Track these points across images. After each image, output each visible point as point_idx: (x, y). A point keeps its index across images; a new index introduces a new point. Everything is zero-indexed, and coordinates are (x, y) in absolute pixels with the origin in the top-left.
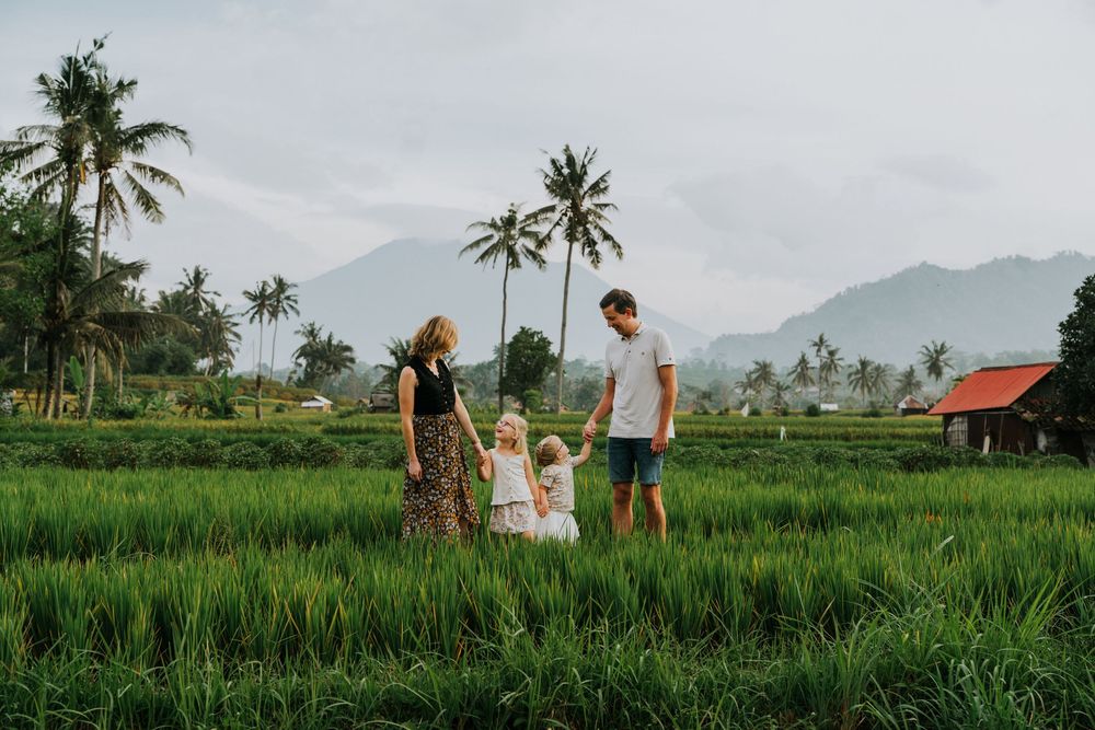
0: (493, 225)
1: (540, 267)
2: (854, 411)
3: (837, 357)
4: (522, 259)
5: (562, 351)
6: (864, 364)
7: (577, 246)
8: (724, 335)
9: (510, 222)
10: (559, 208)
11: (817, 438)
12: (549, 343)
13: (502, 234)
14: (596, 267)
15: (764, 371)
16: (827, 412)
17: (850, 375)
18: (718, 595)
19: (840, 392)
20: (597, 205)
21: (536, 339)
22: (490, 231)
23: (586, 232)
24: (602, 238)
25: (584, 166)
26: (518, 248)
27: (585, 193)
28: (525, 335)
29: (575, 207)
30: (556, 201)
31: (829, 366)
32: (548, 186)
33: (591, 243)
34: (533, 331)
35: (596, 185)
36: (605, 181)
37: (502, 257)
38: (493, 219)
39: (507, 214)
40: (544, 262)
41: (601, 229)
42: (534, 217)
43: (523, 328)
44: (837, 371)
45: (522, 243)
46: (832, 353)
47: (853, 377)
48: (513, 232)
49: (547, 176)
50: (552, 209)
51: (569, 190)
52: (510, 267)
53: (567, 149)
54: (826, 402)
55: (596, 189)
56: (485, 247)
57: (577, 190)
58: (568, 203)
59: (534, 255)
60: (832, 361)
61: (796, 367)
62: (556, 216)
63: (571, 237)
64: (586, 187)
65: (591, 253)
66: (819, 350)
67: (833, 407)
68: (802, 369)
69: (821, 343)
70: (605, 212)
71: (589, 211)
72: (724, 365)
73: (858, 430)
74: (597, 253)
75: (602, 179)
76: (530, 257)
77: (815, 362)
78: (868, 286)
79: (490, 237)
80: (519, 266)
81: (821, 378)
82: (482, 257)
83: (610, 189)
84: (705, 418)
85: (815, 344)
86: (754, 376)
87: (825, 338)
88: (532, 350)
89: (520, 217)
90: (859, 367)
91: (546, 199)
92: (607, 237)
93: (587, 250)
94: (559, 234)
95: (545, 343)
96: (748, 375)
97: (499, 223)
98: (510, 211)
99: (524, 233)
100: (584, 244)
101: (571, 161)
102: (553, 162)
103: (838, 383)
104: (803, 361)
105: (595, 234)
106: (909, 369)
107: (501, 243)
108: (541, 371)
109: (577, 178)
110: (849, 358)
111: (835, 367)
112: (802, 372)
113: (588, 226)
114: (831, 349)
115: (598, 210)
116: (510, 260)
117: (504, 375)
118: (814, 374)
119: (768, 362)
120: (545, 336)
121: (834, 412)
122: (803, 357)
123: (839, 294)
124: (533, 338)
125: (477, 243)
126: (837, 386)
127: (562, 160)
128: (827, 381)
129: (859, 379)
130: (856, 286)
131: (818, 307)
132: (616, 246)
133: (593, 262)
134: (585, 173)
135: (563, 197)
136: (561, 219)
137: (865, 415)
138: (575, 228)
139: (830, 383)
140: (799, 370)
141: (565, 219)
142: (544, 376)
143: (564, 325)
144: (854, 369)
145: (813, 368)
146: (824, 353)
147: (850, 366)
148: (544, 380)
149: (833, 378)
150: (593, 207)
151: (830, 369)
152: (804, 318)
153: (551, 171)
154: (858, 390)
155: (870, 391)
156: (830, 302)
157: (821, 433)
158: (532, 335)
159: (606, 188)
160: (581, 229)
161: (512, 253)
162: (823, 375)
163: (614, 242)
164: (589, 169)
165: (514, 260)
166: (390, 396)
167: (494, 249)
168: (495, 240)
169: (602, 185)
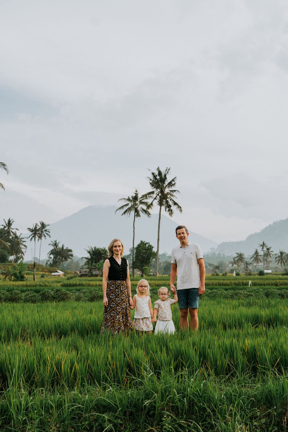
0: (129, 200)
1: (148, 216)
2: (278, 273)
3: (270, 251)
4: (141, 213)
5: (158, 250)
6: (282, 253)
7: (163, 208)
8: (223, 242)
9: (135, 198)
10: (155, 192)
11: (264, 285)
12: (153, 247)
13: (132, 203)
14: (171, 216)
15: (240, 257)
16: (267, 274)
17: (276, 258)
18: (232, 356)
19: (271, 265)
20: (171, 191)
21: (147, 246)
22: (127, 202)
23: (167, 202)
24: (173, 204)
25: (165, 175)
26: (139, 209)
27: (166, 186)
28: (142, 244)
29: (162, 192)
30: (154, 190)
31: (267, 254)
32: (151, 184)
33: (169, 206)
34: (146, 242)
35: (171, 182)
36: (174, 181)
37: (133, 212)
38: (129, 197)
39: (134, 195)
40: (150, 214)
41: (173, 200)
42: (145, 196)
43: (142, 241)
44: (270, 257)
45: (140, 207)
46: (268, 249)
47: (277, 259)
48: (137, 202)
49: (151, 180)
50: (153, 193)
51: (159, 185)
52: (136, 217)
53: (158, 169)
54: (266, 269)
55: (170, 184)
56: (126, 208)
57: (163, 185)
58: (159, 190)
59: (146, 212)
60: (268, 252)
61: (254, 255)
62: (154, 195)
63: (161, 204)
64: (166, 183)
65: (169, 210)
66: (263, 248)
67: (270, 271)
68: (256, 256)
69: (263, 245)
70: (174, 194)
71: (168, 193)
72: (224, 255)
73: (281, 281)
74: (171, 210)
75: (173, 180)
76: (144, 212)
77: (261, 253)
78: (282, 221)
79: (127, 205)
80: (139, 216)
81: (264, 259)
82: (125, 213)
83: (176, 184)
84: (217, 277)
85: (261, 246)
86: (236, 259)
87: (265, 243)
88: (145, 250)
89: (140, 196)
90: (280, 255)
91: (151, 189)
92: (175, 204)
93: (167, 209)
94: (156, 203)
95: (151, 247)
96: (234, 259)
97: (131, 199)
98: (135, 194)
99: (141, 203)
100: (166, 207)
101: (160, 173)
102: (153, 174)
103: (271, 262)
104: (256, 252)
105: (171, 203)
107: (132, 206)
108: (149, 259)
109: (163, 179)
110: (275, 251)
111: (270, 255)
112: (256, 257)
113: (168, 199)
114: (268, 247)
115: (172, 193)
116: (136, 214)
117: (134, 260)
118: (261, 258)
119: (242, 253)
120: (151, 244)
121: (270, 273)
122: (256, 251)
123: (270, 225)
124: (146, 245)
125: (122, 207)
126: (270, 263)
127: (157, 173)
128: (267, 260)
129: (280, 259)
130: (277, 222)
131: (262, 230)
132: (179, 207)
133: (170, 214)
134: (166, 178)
135: (157, 188)
136: (156, 197)
137: (283, 275)
138: (162, 200)
139: (268, 261)
140: (255, 256)
141: (158, 197)
142: (151, 261)
143: (158, 240)
144: (278, 256)
145: (261, 255)
146: (265, 249)
147: (276, 254)
148: (151, 262)
149: (269, 259)
150: (169, 192)
151: (267, 255)
152: (256, 235)
153: (152, 177)
154: (280, 264)
155: (284, 264)
156: (266, 228)
157: (266, 283)
158: (145, 244)
159: (174, 184)
160: (164, 201)
161: (136, 211)
162: (265, 259)
163: (178, 206)
164: (167, 176)
165: (137, 214)
166: (88, 270)
167: (129, 209)
168: (130, 206)
169: (173, 183)
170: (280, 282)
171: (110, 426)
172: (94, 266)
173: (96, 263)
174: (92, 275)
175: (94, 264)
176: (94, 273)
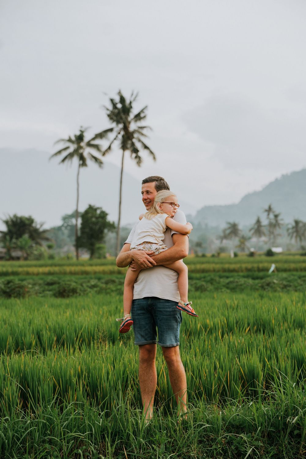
0: (70, 140)
1: (100, 166)
2: (293, 252)
3: (279, 218)
4: (89, 162)
5: (119, 220)
6: (297, 222)
9: (80, 138)
10: (115, 130)
12: (107, 214)
13: (75, 146)
14: (139, 166)
15: (234, 230)
16: (277, 254)
17: (288, 230)
19: (279, 240)
20: (139, 127)
21: (98, 212)
22: (68, 144)
23: (133, 144)
24: (143, 147)
25: (130, 103)
26: (85, 154)
27: (132, 120)
28: (91, 209)
29: (126, 128)
30: (114, 125)
31: (275, 225)
32: (109, 116)
33: (136, 151)
34: (96, 207)
35: (138, 114)
36: (144, 113)
37: (76, 160)
38: (70, 137)
39: (78, 133)
40: (102, 163)
42: (101, 135)
43: (90, 206)
44: (280, 228)
45: (87, 152)
46: (276, 216)
47: (290, 231)
48: (82, 144)
49: (108, 109)
50: (111, 130)
51: (121, 118)
52: (81, 166)
53: (119, 93)
54: (274, 247)
55: (138, 117)
56: (65, 154)
57: (127, 119)
58: (121, 126)
59: (96, 159)
60: (277, 221)
61: (254, 225)
63: (124, 147)
64: (132, 116)
65: (136, 157)
66: (268, 215)
68: (258, 227)
69: (269, 210)
70: (144, 131)
71: (134, 132)
72: (206, 225)
74: (139, 158)
75: (142, 111)
76: (93, 160)
77: (265, 222)
78: (295, 174)
79: (67, 148)
80: (86, 166)
82: (63, 160)
85: (266, 211)
86: (228, 232)
87: (272, 207)
88: (96, 218)
90: (294, 225)
92: (146, 147)
93: (134, 156)
95: (104, 215)
96: (224, 231)
97: (74, 139)
98: (80, 131)
99: (89, 144)
100: (132, 152)
101: (122, 100)
102: (112, 100)
103: (280, 235)
104: (258, 222)
105: (138, 145)
107: (76, 151)
108: (102, 232)
109: (126, 110)
110: (287, 220)
111: (279, 225)
112: (258, 229)
113: (134, 140)
114: (277, 213)
115: (141, 130)
116: (81, 162)
117: (79, 235)
118: (265, 230)
119: (236, 222)
120: (104, 210)
121: (281, 253)
122: (258, 219)
123: (277, 179)
125: (60, 152)
126: (279, 237)
127: (117, 99)
128: (273, 233)
129: (295, 231)
130: (287, 174)
131: (264, 187)
132: (152, 152)
133: (137, 163)
134: (131, 107)
135: (118, 122)
136: (117, 136)
137: (302, 255)
138: (126, 142)
139: (275, 235)
140: (256, 227)
141: (120, 137)
142: (105, 235)
143: (120, 203)
144: (290, 226)
145: (264, 226)
146: (272, 216)
147: (288, 224)
148: (104, 238)
149: (277, 231)
150: (136, 129)
152: (256, 194)
153: (110, 107)
154: (294, 239)
155: (301, 240)
156: (271, 183)
158: (96, 210)
159: (145, 117)
160: (129, 142)
161: (82, 158)
162: (271, 230)
163: (150, 151)
164: (133, 105)
165: (83, 163)
166: (4, 250)
167: (71, 155)
168: (71, 150)
169: (142, 115)
172: (15, 243)
173: (17, 238)
174: (12, 258)
175: (14, 240)
176: (14, 254)
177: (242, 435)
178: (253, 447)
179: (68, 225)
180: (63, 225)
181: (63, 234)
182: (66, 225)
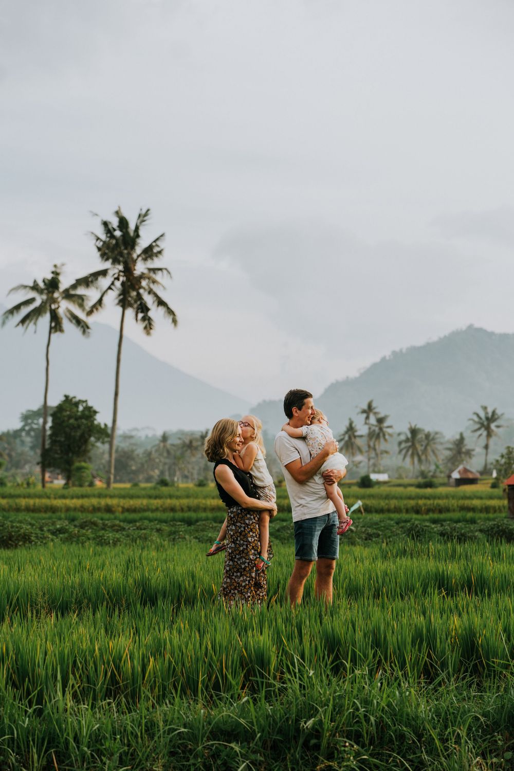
0: (35, 287)
1: (84, 332)
2: (406, 481)
3: (385, 424)
4: (66, 324)
5: (114, 421)
6: (414, 432)
7: (130, 312)
8: (264, 401)
9: (53, 284)
10: (111, 273)
12: (95, 412)
13: (44, 297)
14: (148, 333)
16: (379, 483)
17: (400, 443)
19: (385, 461)
20: (150, 270)
21: (81, 408)
22: (32, 294)
23: (139, 297)
24: (156, 303)
25: (137, 228)
26: (61, 312)
27: (138, 256)
28: (69, 402)
29: (128, 271)
30: (108, 265)
31: (378, 434)
32: (99, 249)
33: (144, 308)
34: (77, 399)
35: (150, 248)
36: (157, 246)
37: (45, 321)
38: (35, 281)
39: (49, 276)
40: (88, 327)
41: (156, 295)
42: (86, 281)
43: (67, 397)
44: (385, 440)
45: (64, 307)
46: (380, 421)
47: (403, 445)
48: (56, 295)
49: (98, 239)
50: (104, 273)
51: (121, 254)
52: (53, 331)
53: (118, 213)
54: (374, 472)
55: (149, 253)
56: (25, 311)
57: (129, 254)
58: (121, 267)
59: (78, 322)
60: (381, 429)
61: (344, 435)
63: (124, 303)
64: (138, 250)
65: (144, 319)
66: (367, 418)
67: (383, 477)
68: (350, 438)
69: (369, 410)
70: (158, 277)
71: (142, 276)
74: (150, 319)
75: (156, 242)
76: (74, 321)
77: (362, 429)
78: (414, 350)
79: (32, 300)
80: (61, 330)
81: (369, 446)
82: (23, 321)
83: (164, 253)
85: (364, 412)
87: (374, 405)
88: (76, 419)
90: (409, 435)
92: (161, 303)
93: (140, 315)
95: (90, 413)
97: (42, 285)
98: (53, 273)
99: (67, 295)
100: (138, 309)
101: (123, 223)
102: (105, 224)
103: (386, 452)
104: (351, 429)
105: (149, 300)
106: (458, 437)
107: (44, 306)
108: (86, 441)
109: (129, 241)
110: (398, 426)
111: (384, 435)
112: (350, 441)
113: (141, 291)
114: (381, 415)
115: (152, 274)
116: (53, 324)
117: (47, 446)
118: (361, 443)
120: (90, 404)
121: (385, 483)
122: (351, 424)
123: (384, 359)
124: (77, 407)
125: (17, 308)
126: (385, 455)
127: (115, 222)
128: (375, 449)
129: (410, 447)
130: (401, 351)
131: (362, 371)
132: (170, 312)
133: (145, 328)
134: (138, 236)
135: (115, 261)
136: (113, 284)
137: (419, 486)
138: (129, 293)
139: (378, 451)
140: (347, 438)
141: (118, 284)
142: (90, 447)
143: (116, 394)
144: (403, 437)
145: (361, 436)
146: (373, 420)
147: (399, 434)
148: (89, 451)
149: (382, 446)
150: (146, 271)
151: (378, 437)
152: (348, 383)
153: (102, 234)
154: (408, 459)
155: (420, 460)
156: (375, 366)
158: (77, 404)
159: (160, 252)
160: (134, 294)
161: (55, 317)
162: (372, 444)
163: (168, 308)
164: (141, 232)
165: (56, 325)
167: (37, 313)
168: (37, 303)
169: (156, 250)
170: (425, 505)
171: (247, 763)
177: (233, 745)
178: (248, 762)
179: (32, 429)
180: (22, 429)
181: (23, 442)
182: (27, 428)
